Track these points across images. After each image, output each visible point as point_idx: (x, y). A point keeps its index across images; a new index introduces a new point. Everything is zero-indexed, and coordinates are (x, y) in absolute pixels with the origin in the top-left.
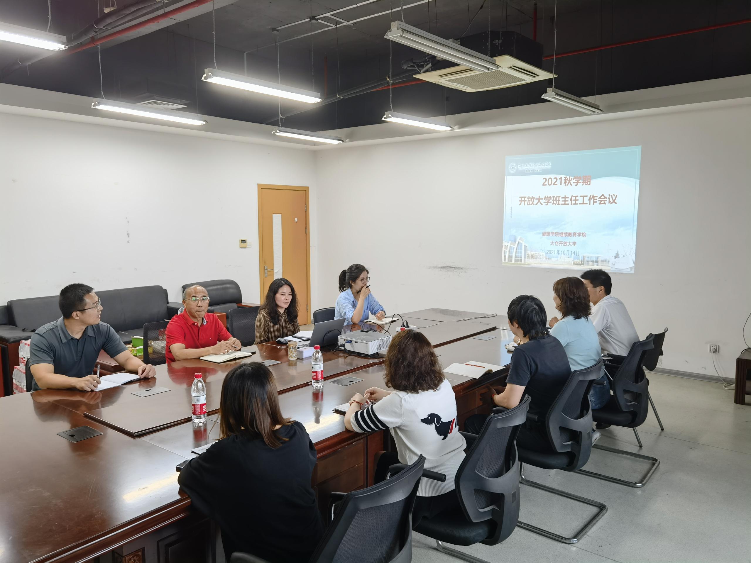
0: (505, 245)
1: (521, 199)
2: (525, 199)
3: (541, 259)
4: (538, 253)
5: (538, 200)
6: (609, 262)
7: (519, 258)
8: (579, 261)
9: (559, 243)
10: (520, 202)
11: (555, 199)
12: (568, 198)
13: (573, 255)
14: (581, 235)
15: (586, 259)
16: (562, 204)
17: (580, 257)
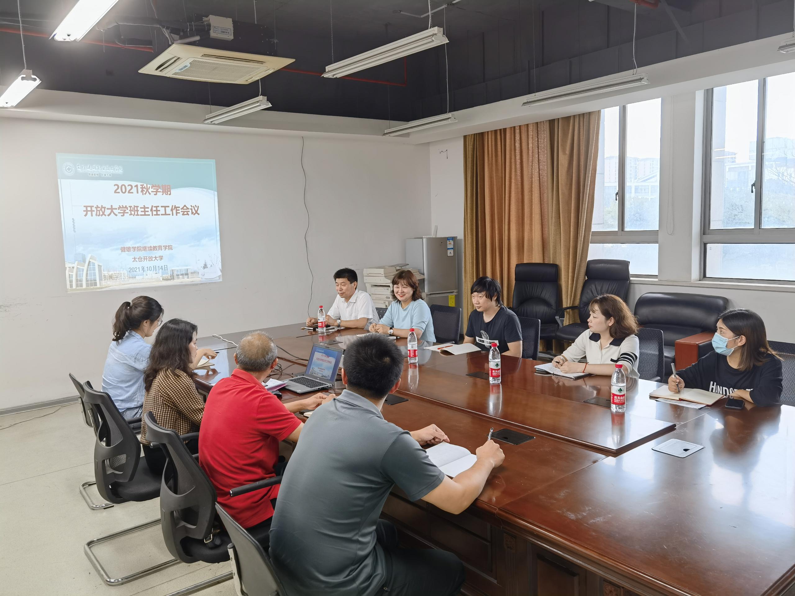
0: (70, 267)
1: (87, 209)
2: (91, 209)
3: (123, 279)
4: (118, 272)
5: (110, 211)
6: (198, 273)
7: (92, 281)
8: (168, 276)
9: (143, 258)
10: (86, 212)
11: (132, 209)
12: (148, 208)
13: (161, 270)
14: (167, 248)
15: (175, 273)
16: (141, 215)
17: (169, 271)
